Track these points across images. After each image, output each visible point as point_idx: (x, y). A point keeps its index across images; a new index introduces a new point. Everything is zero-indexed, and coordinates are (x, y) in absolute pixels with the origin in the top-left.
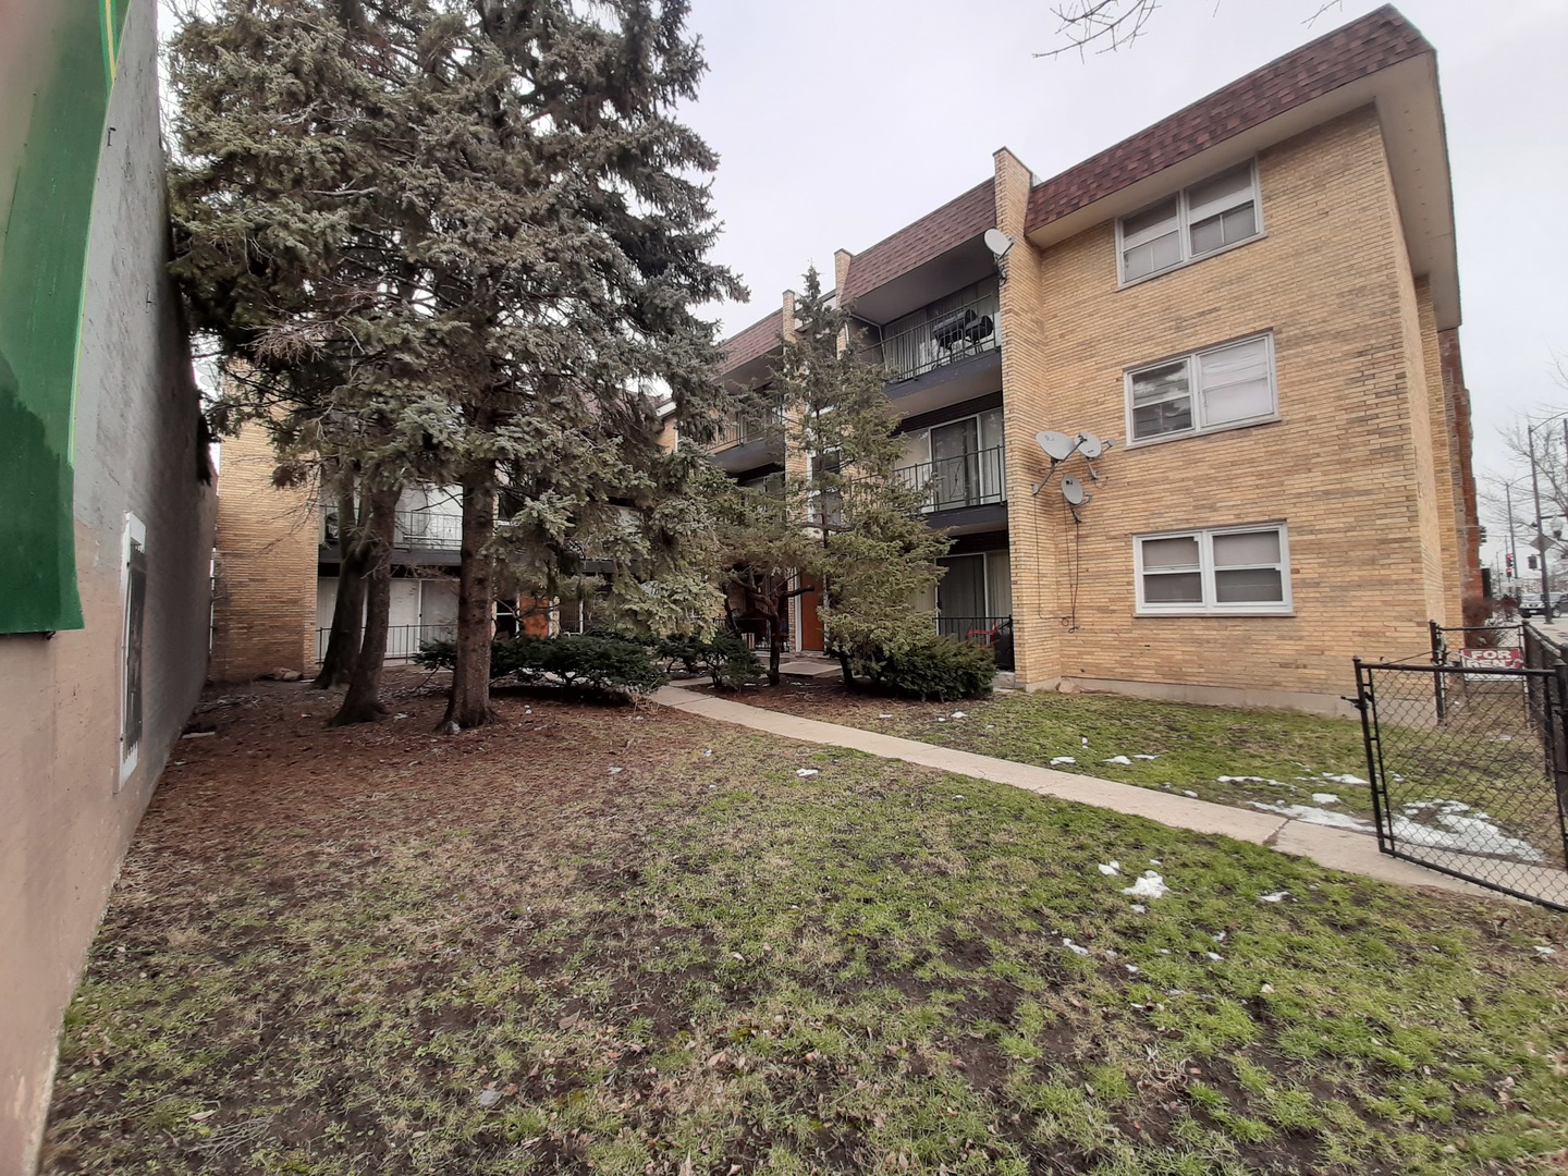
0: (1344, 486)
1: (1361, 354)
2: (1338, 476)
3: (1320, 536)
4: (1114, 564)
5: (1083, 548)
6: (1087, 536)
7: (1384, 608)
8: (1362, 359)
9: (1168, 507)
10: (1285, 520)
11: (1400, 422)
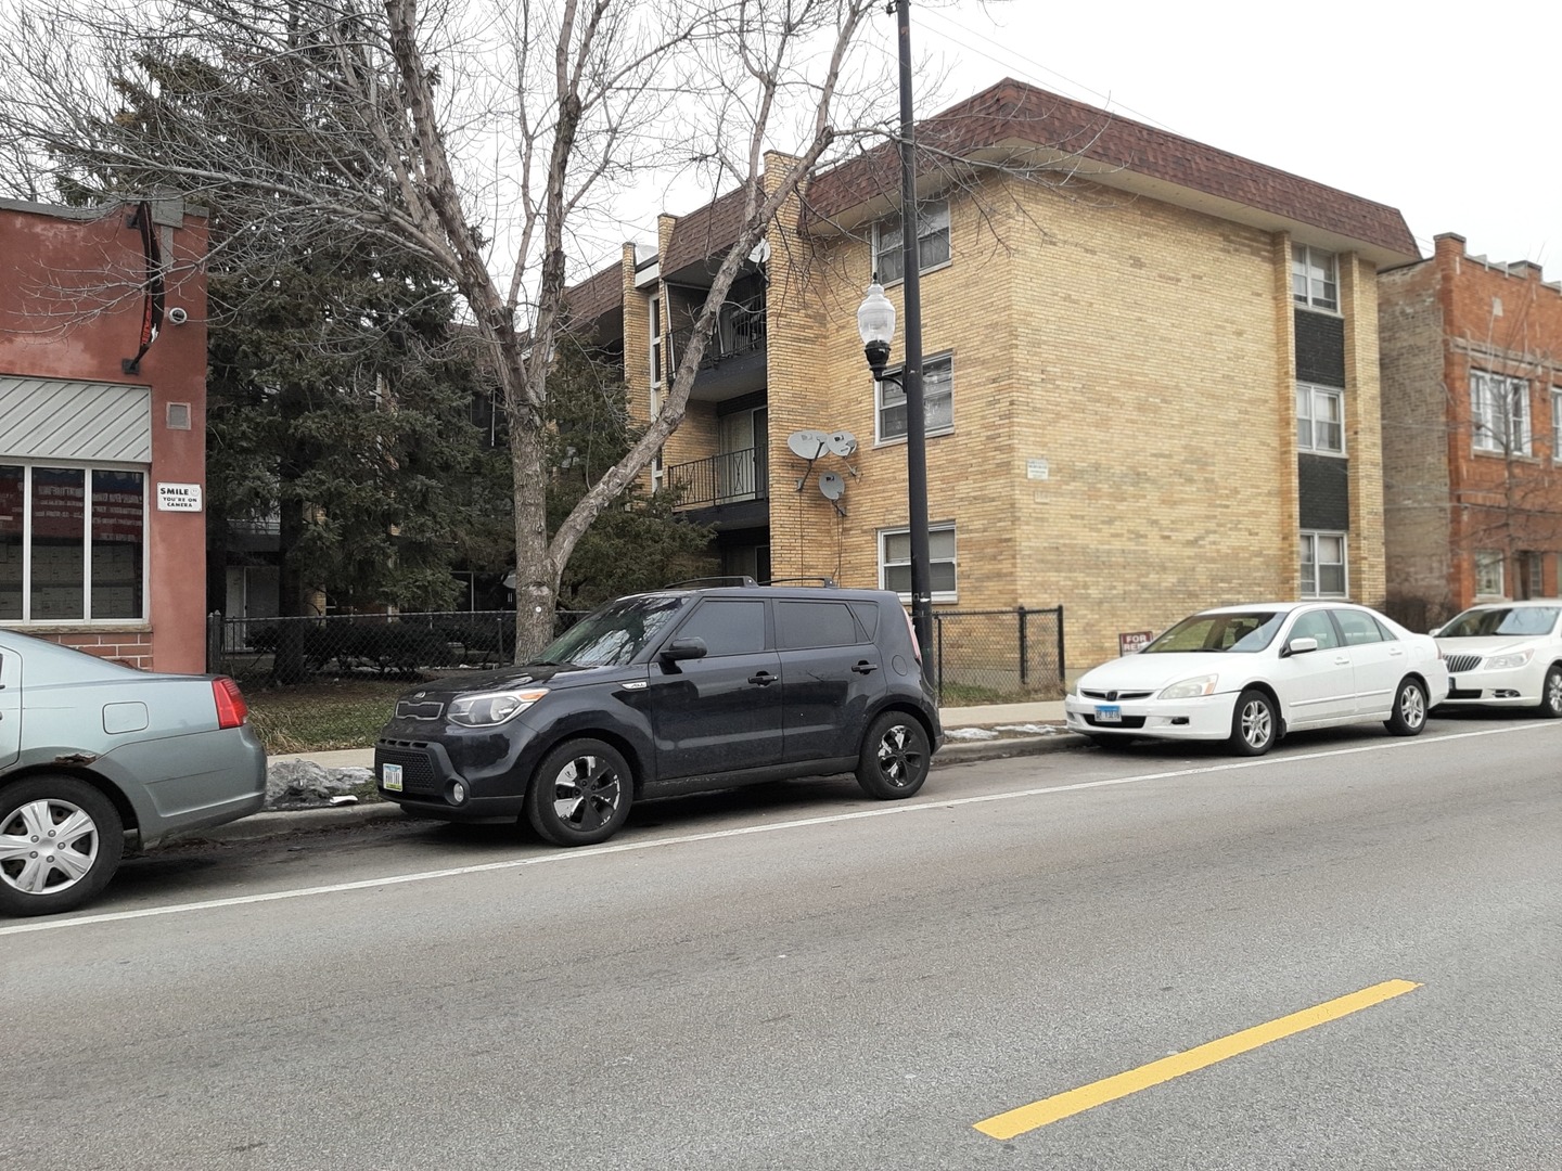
0: (984, 492)
1: (994, 381)
2: (980, 485)
3: (972, 535)
4: (865, 558)
5: (846, 541)
6: (850, 529)
7: (999, 596)
8: (994, 385)
9: (895, 504)
10: (954, 520)
11: (1010, 442)
